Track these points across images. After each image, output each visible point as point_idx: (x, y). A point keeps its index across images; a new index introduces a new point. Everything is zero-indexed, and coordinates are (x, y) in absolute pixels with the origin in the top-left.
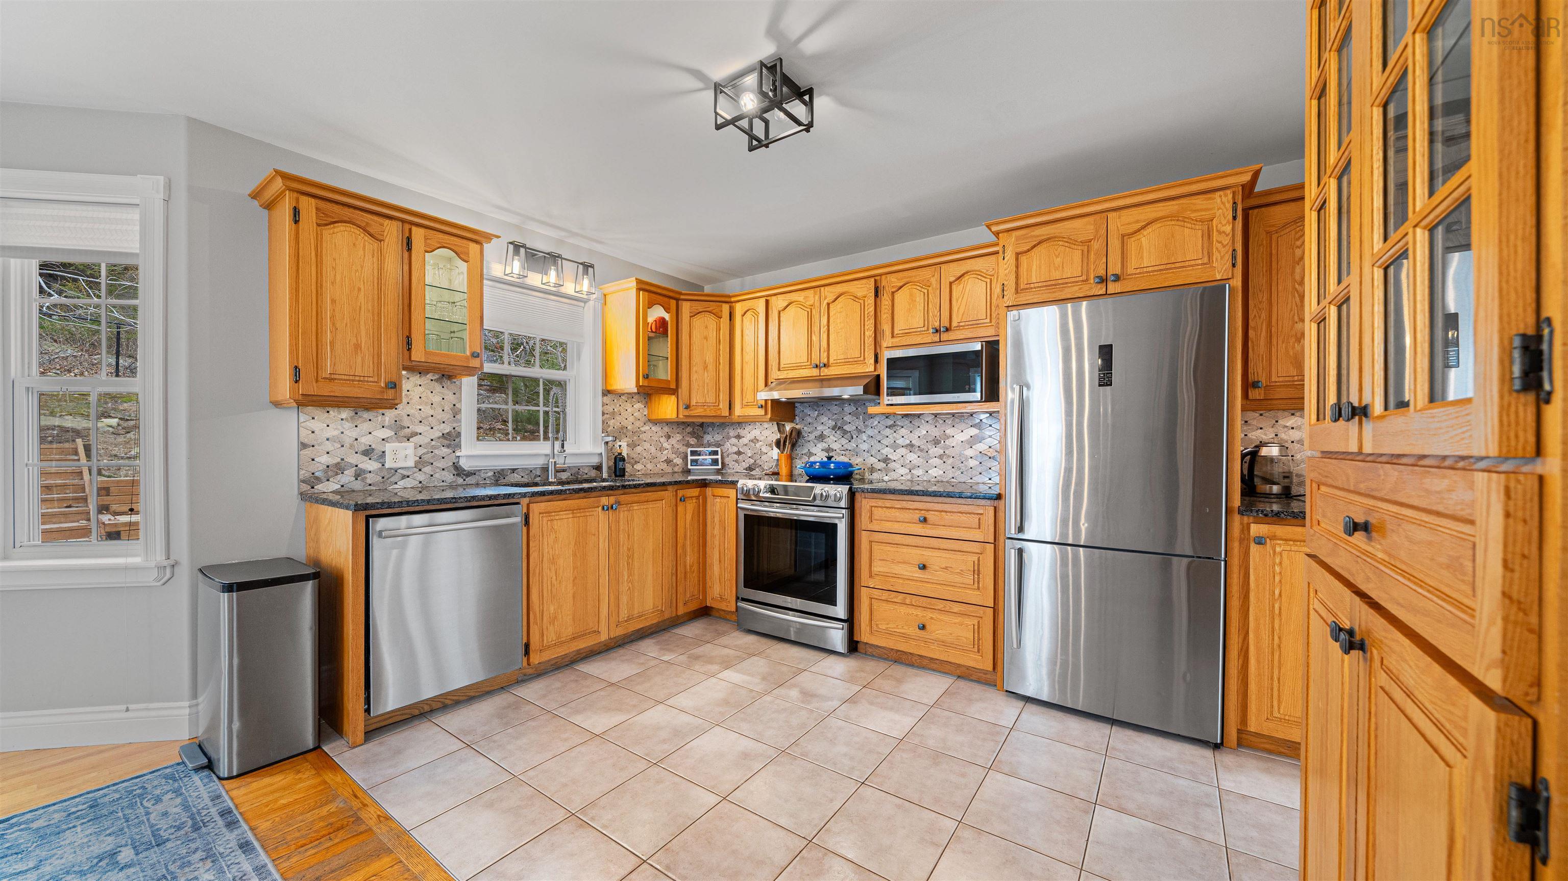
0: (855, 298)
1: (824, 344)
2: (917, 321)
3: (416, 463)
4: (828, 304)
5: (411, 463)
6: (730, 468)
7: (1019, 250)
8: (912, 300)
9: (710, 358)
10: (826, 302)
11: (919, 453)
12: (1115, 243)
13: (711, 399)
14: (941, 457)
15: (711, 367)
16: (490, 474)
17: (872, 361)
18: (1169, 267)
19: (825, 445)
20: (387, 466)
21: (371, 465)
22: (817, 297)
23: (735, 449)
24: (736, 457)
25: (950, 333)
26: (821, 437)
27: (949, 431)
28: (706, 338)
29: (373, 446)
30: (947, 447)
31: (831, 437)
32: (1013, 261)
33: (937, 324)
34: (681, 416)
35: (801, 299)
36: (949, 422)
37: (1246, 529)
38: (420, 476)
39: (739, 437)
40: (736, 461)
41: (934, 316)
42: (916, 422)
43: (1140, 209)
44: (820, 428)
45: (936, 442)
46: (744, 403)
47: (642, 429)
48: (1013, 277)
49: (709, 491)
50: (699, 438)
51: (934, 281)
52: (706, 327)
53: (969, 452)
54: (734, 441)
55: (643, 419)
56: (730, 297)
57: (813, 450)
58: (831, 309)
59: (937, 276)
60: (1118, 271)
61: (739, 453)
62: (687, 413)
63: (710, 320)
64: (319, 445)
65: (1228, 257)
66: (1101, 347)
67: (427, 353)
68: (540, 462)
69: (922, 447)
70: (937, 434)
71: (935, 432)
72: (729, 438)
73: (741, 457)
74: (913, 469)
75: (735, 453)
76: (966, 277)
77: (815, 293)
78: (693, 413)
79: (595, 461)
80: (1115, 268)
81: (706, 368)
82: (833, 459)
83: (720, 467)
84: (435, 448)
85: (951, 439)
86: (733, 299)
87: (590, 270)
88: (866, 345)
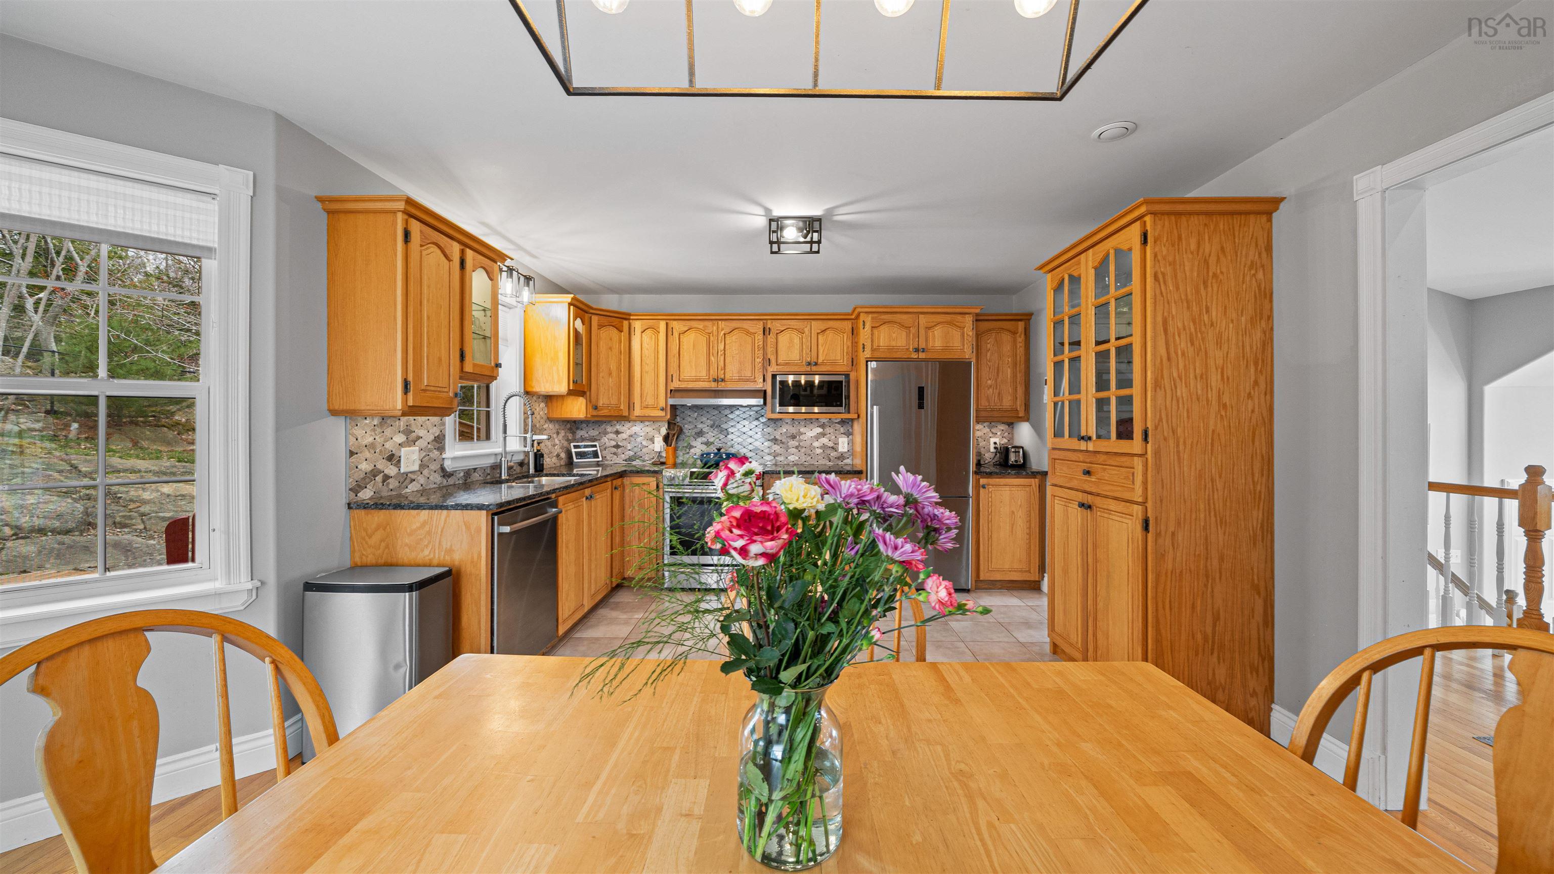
0: (748, 333)
1: (721, 364)
2: (795, 356)
3: (421, 466)
4: (725, 334)
5: (416, 467)
6: (607, 460)
7: (874, 325)
8: (791, 341)
9: (613, 366)
10: (723, 332)
11: (781, 445)
12: (922, 331)
13: (614, 401)
14: (797, 447)
15: (614, 374)
16: (462, 474)
17: (761, 380)
18: (946, 349)
19: (704, 440)
20: (402, 471)
21: (391, 470)
22: (715, 328)
23: (614, 443)
24: (614, 450)
25: (817, 367)
26: (700, 434)
27: (802, 430)
28: (611, 348)
29: (393, 452)
30: (800, 441)
31: (710, 433)
32: (869, 331)
33: (809, 360)
34: (589, 416)
35: (701, 327)
36: (803, 423)
37: (978, 481)
38: (422, 480)
39: (617, 433)
40: (615, 454)
41: (807, 354)
42: (779, 423)
43: (934, 316)
44: (700, 426)
45: (793, 437)
46: (644, 405)
47: (544, 427)
48: (870, 340)
49: (627, 481)
50: (574, 433)
51: (807, 330)
52: (611, 339)
53: (816, 444)
54: (613, 436)
55: (545, 417)
56: (630, 315)
57: (694, 443)
58: (727, 339)
59: (809, 327)
60: (924, 346)
61: (617, 446)
62: (595, 413)
63: (614, 332)
64: (361, 452)
65: (971, 347)
66: (919, 388)
67: (475, 365)
68: (491, 461)
69: (783, 440)
70: (794, 432)
71: (793, 430)
72: (606, 433)
73: (619, 450)
74: (777, 456)
75: (614, 447)
76: (828, 332)
77: (714, 325)
78: (601, 413)
79: (521, 457)
80: (922, 345)
81: (610, 374)
82: (722, 451)
83: (600, 459)
84: (431, 451)
85: (804, 435)
86: (632, 317)
87: (531, 283)
88: (756, 368)
